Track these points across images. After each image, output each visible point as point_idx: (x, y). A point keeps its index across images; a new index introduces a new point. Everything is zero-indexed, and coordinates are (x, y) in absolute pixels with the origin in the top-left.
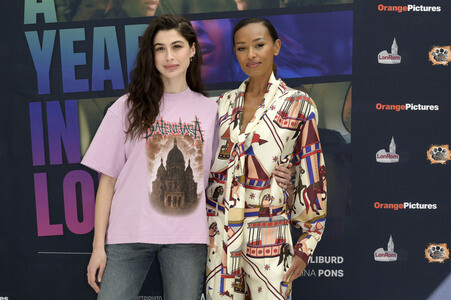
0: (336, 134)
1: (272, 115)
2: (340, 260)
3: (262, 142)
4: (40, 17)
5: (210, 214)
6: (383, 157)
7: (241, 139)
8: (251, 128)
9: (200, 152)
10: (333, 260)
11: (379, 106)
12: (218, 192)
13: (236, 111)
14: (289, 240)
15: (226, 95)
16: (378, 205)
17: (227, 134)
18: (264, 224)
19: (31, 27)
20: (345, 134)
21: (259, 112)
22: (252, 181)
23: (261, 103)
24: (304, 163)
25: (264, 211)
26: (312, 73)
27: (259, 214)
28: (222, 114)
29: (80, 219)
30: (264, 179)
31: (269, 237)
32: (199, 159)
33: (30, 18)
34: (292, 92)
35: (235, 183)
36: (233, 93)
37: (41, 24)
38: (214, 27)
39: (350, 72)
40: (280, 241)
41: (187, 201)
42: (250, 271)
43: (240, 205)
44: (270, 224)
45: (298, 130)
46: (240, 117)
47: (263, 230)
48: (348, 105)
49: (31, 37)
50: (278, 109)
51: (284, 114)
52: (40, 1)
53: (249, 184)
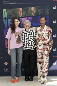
1: (45, 30)
3: (44, 34)
8: (42, 32)
11: (53, 29)
13: (40, 30)
14: (48, 48)
16: (53, 43)
19: (4, 19)
21: (43, 30)
23: (44, 28)
28: (38, 30)
34: (48, 27)
40: (47, 48)
44: (46, 46)
45: (49, 32)
46: (41, 30)
51: (47, 30)
52: (5, 15)
53: (43, 40)
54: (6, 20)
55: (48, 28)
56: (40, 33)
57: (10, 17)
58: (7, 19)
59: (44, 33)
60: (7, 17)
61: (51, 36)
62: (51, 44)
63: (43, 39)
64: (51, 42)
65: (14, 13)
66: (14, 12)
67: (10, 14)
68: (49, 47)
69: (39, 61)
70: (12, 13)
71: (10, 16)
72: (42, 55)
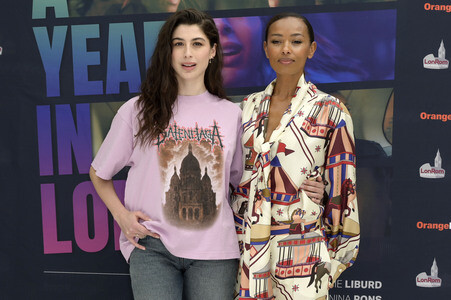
0: (376, 146)
1: (300, 121)
2: (377, 285)
3: (288, 152)
4: (50, 11)
6: (427, 172)
7: (265, 148)
8: (277, 136)
9: (219, 158)
10: (371, 284)
11: (424, 116)
13: (261, 116)
15: (251, 97)
16: (421, 225)
17: (250, 143)
18: (296, 242)
19: (39, 23)
20: (386, 146)
21: (286, 118)
22: (280, 195)
25: (295, 228)
26: (351, 78)
27: (290, 232)
28: (246, 120)
29: (91, 235)
31: (300, 255)
32: (217, 167)
33: (38, 12)
34: (321, 96)
35: (258, 197)
36: (259, 96)
37: (51, 20)
38: (242, 24)
39: (392, 77)
40: (312, 260)
41: (206, 213)
44: (303, 242)
45: (327, 139)
46: (265, 123)
47: (295, 248)
48: (390, 114)
49: (40, 33)
50: (306, 115)
51: (312, 121)
54: (60, 32)
55: (321, 104)
57: (92, 12)
58: (61, 22)
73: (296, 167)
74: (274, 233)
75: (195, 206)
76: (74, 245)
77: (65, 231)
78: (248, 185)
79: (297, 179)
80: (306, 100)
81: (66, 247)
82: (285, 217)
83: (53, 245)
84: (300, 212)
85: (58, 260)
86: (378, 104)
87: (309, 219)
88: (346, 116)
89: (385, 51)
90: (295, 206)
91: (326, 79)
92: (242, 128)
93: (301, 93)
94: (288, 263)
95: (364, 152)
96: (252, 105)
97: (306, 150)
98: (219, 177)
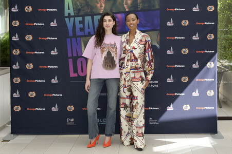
0: (155, 46)
1: (138, 41)
2: (157, 82)
3: (135, 49)
4: (69, 14)
5: (120, 69)
6: (169, 52)
7: (129, 48)
8: (132, 45)
9: (116, 52)
10: (155, 82)
11: (168, 38)
12: (123, 63)
13: (127, 40)
14: (144, 76)
15: (123, 35)
16: (168, 66)
17: (125, 47)
18: (136, 72)
19: (67, 17)
20: (158, 46)
21: (134, 40)
22: (133, 60)
23: (134, 38)
24: (147, 54)
25: (136, 68)
26: (148, 29)
27: (135, 69)
28: (123, 41)
29: (82, 72)
30: (136, 59)
31: (138, 76)
32: (116, 54)
33: (66, 14)
34: (143, 34)
35: (128, 61)
36: (126, 35)
37: (69, 16)
39: (159, 28)
40: (141, 77)
41: (113, 66)
42: (132, 85)
43: (129, 67)
44: (138, 72)
45: (145, 45)
46: (128, 42)
47: (136, 74)
48: (159, 38)
49: (67, 20)
50: (139, 39)
51: (141, 40)
52: (69, 9)
53: (132, 61)
54: (72, 19)
55: (143, 36)
56: (128, 47)
57: (80, 14)
58: (72, 17)
59: (136, 46)
60: (72, 14)
61: (150, 53)
62: (150, 69)
63: (133, 58)
64: (150, 65)
65: (88, 5)
66: (88, 2)
67: (80, 7)
68: (146, 74)
69: (123, 103)
70: (83, 5)
71: (79, 10)
72: (130, 90)
73: (137, 53)
74: (131, 69)
75: (110, 64)
76: (78, 74)
77: (75, 71)
78: (124, 58)
79: (137, 55)
80: (139, 35)
81: (76, 75)
82: (134, 65)
83: (72, 75)
84: (137, 64)
85: (74, 78)
86: (156, 35)
87: (139, 66)
88: (149, 39)
89: (157, 21)
90: (137, 63)
91: (142, 29)
92: (122, 43)
93: (137, 33)
94: (134, 77)
95: (153, 48)
96: (124, 37)
97: (140, 48)
98: (116, 56)
